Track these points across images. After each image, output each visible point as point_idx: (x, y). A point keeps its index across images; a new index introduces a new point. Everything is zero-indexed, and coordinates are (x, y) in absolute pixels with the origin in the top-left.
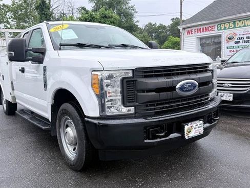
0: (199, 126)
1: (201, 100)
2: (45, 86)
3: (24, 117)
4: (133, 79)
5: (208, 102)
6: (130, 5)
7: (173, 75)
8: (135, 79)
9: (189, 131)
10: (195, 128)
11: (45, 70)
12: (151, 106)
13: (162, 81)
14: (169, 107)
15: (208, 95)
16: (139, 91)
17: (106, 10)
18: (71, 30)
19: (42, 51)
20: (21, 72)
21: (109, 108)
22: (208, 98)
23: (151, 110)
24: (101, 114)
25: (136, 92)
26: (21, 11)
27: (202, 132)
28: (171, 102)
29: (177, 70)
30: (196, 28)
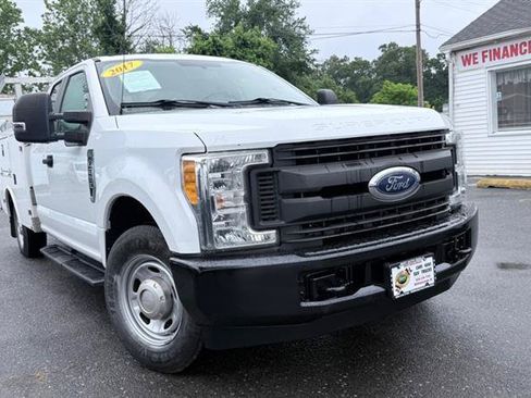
0: (424, 268)
1: (430, 212)
2: (92, 191)
3: (56, 259)
4: (271, 169)
5: (447, 216)
6: (295, 18)
7: (363, 156)
8: (276, 169)
9: (401, 279)
10: (416, 274)
11: (90, 159)
12: (314, 226)
13: (338, 172)
14: (356, 228)
15: (445, 199)
16: (286, 195)
17: (245, 30)
18: (147, 72)
19: (85, 119)
20: (46, 165)
21: (222, 233)
22: (445, 207)
23: (313, 236)
24: (203, 248)
25: (279, 198)
26: (63, 41)
27: (432, 282)
28: (360, 218)
29: (372, 146)
30: (487, 48)
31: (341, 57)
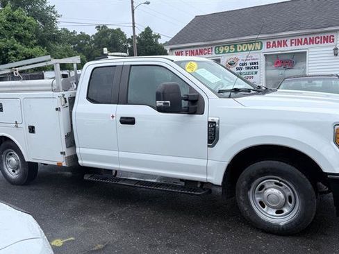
6: (48, 5)
30: (188, 50)
31: (71, 31)
